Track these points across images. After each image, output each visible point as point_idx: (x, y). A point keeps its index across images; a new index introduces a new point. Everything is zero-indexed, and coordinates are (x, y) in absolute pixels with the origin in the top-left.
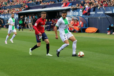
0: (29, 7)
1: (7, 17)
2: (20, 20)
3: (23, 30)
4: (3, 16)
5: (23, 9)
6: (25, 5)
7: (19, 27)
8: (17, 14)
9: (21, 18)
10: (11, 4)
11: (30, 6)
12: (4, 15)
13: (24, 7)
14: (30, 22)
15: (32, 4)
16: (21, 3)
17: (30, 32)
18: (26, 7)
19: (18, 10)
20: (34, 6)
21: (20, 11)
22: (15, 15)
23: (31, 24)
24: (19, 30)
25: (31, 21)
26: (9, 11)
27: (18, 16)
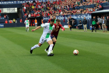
0: (102, 7)
1: (79, 18)
2: (93, 21)
3: (96, 31)
4: (75, 16)
5: (96, 10)
6: (98, 5)
7: (92, 28)
8: (90, 14)
9: (94, 19)
10: (84, 4)
11: (104, 7)
12: (77, 15)
13: (98, 8)
14: (103, 23)
15: (106, 4)
16: (95, 3)
17: (104, 33)
18: (100, 7)
19: (91, 10)
20: (107, 6)
21: (93, 11)
22: (88, 15)
23: (105, 24)
24: (92, 31)
25: (105, 21)
26: (81, 11)
27: (91, 16)
